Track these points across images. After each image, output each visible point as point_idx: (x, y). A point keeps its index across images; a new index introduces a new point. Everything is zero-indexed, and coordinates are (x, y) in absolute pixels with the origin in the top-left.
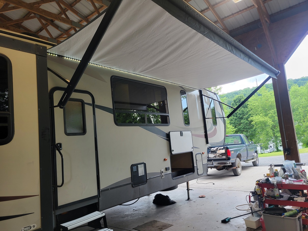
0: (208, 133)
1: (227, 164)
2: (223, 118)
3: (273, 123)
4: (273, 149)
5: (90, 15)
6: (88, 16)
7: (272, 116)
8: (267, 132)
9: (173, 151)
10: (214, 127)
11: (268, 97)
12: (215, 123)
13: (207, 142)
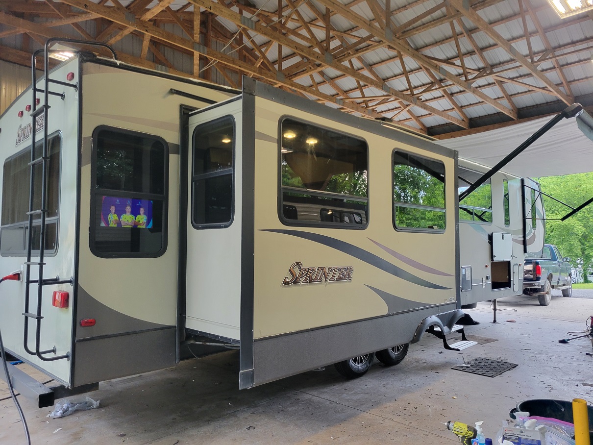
0: (527, 238)
1: (535, 285)
2: (544, 219)
3: (584, 230)
4: (575, 278)
5: (377, 63)
6: (374, 64)
7: (585, 216)
8: (571, 247)
9: (495, 256)
10: (533, 231)
11: (580, 180)
12: (534, 225)
13: (525, 251)
